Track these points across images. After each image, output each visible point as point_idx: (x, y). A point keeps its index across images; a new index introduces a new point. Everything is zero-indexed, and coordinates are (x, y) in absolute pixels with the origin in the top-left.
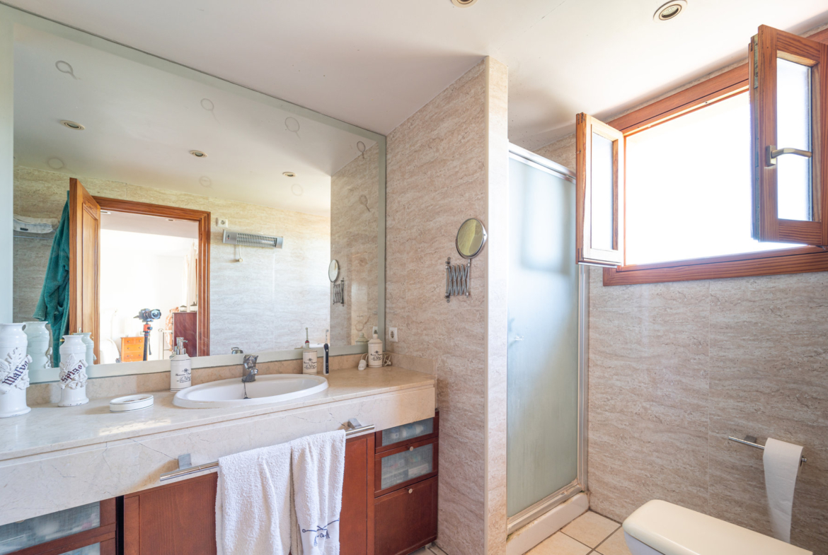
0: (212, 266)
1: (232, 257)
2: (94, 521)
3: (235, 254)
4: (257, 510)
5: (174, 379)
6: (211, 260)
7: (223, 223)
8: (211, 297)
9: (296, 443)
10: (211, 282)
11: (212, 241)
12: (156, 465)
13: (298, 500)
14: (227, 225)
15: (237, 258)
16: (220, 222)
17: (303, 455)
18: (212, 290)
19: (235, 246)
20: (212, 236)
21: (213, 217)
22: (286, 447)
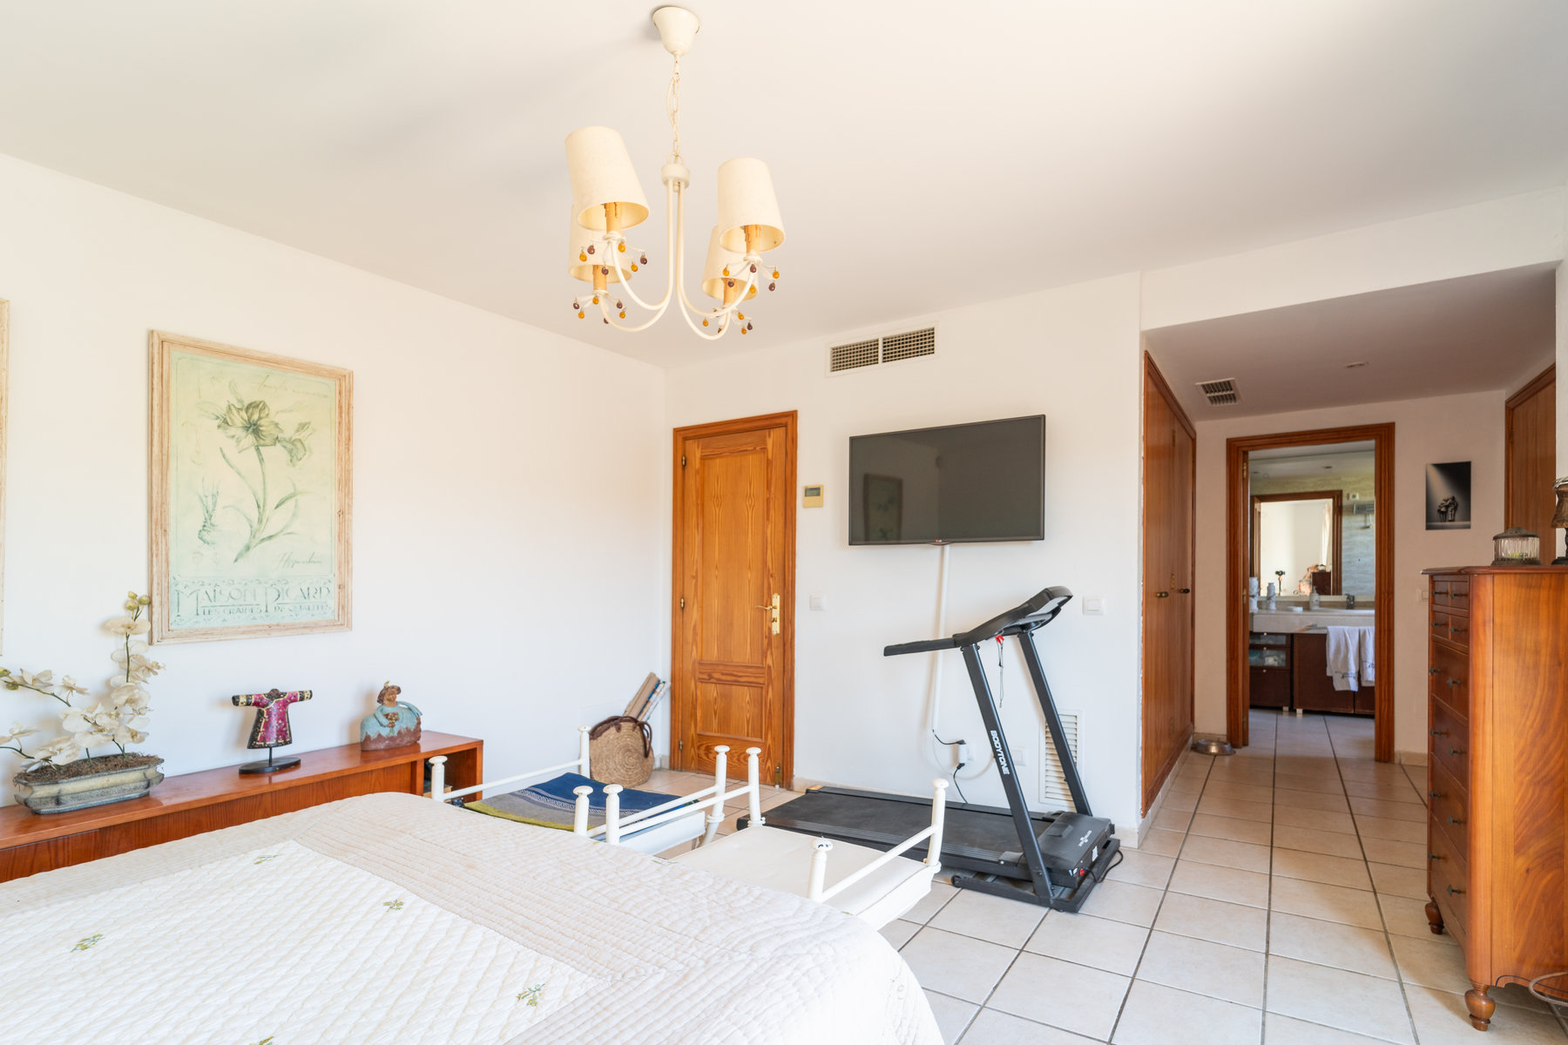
0: (1344, 534)
1: (1363, 524)
2: (1283, 641)
3: (1365, 521)
4: (1343, 648)
5: (1311, 604)
6: (1343, 529)
7: (1354, 496)
8: (1343, 560)
9: (1362, 628)
10: (1343, 547)
11: (1344, 514)
12: (1303, 627)
13: (1362, 650)
14: (1358, 498)
15: (1368, 524)
16: (1351, 497)
17: (1365, 632)
18: (1344, 554)
19: (1366, 515)
20: (1344, 509)
21: (1345, 494)
22: (1357, 628)
